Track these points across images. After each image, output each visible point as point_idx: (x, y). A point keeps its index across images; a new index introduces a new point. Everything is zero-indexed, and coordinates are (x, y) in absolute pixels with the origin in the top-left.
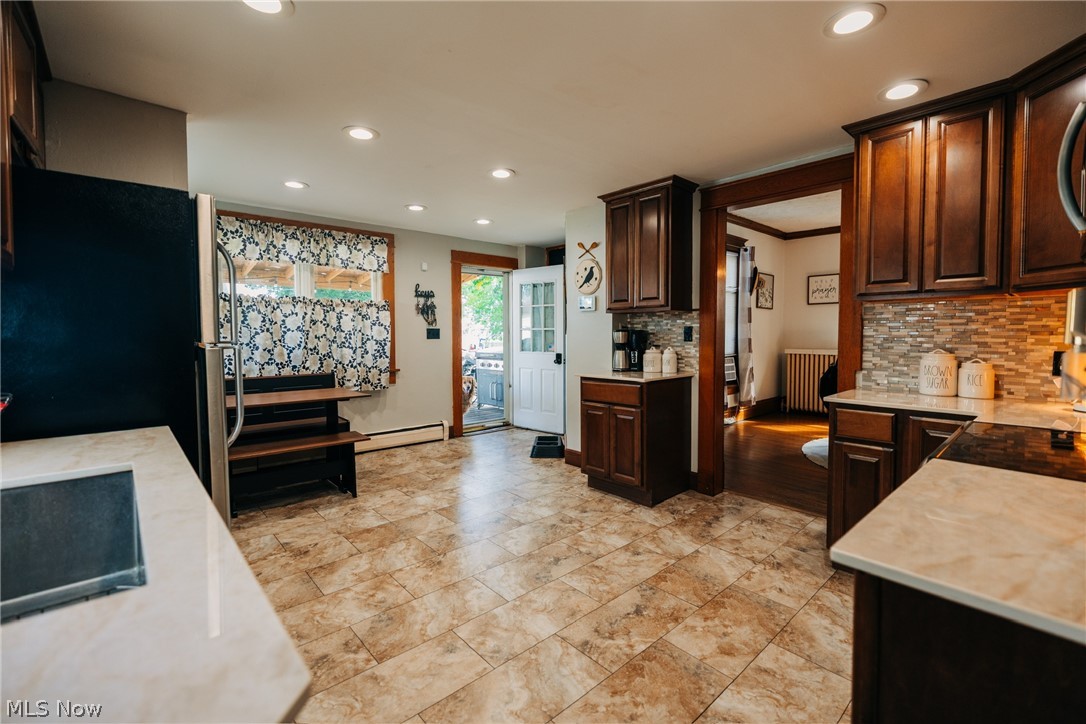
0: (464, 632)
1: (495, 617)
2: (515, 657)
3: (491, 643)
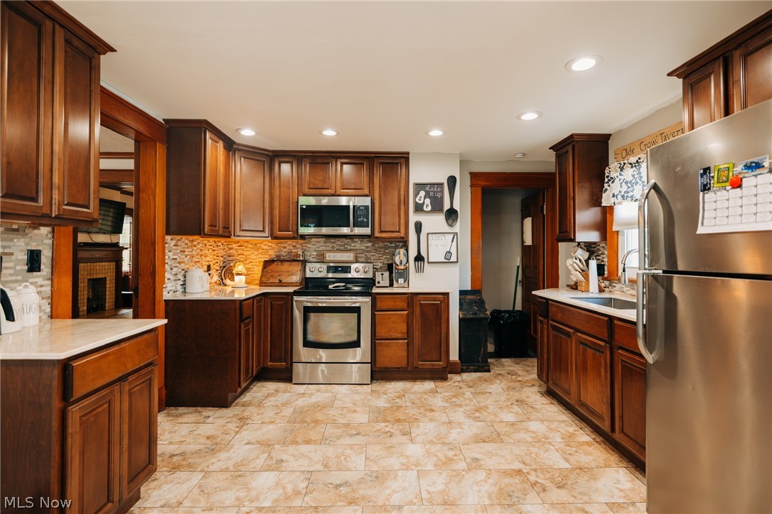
0: (463, 465)
1: (436, 465)
2: (444, 443)
3: (450, 454)
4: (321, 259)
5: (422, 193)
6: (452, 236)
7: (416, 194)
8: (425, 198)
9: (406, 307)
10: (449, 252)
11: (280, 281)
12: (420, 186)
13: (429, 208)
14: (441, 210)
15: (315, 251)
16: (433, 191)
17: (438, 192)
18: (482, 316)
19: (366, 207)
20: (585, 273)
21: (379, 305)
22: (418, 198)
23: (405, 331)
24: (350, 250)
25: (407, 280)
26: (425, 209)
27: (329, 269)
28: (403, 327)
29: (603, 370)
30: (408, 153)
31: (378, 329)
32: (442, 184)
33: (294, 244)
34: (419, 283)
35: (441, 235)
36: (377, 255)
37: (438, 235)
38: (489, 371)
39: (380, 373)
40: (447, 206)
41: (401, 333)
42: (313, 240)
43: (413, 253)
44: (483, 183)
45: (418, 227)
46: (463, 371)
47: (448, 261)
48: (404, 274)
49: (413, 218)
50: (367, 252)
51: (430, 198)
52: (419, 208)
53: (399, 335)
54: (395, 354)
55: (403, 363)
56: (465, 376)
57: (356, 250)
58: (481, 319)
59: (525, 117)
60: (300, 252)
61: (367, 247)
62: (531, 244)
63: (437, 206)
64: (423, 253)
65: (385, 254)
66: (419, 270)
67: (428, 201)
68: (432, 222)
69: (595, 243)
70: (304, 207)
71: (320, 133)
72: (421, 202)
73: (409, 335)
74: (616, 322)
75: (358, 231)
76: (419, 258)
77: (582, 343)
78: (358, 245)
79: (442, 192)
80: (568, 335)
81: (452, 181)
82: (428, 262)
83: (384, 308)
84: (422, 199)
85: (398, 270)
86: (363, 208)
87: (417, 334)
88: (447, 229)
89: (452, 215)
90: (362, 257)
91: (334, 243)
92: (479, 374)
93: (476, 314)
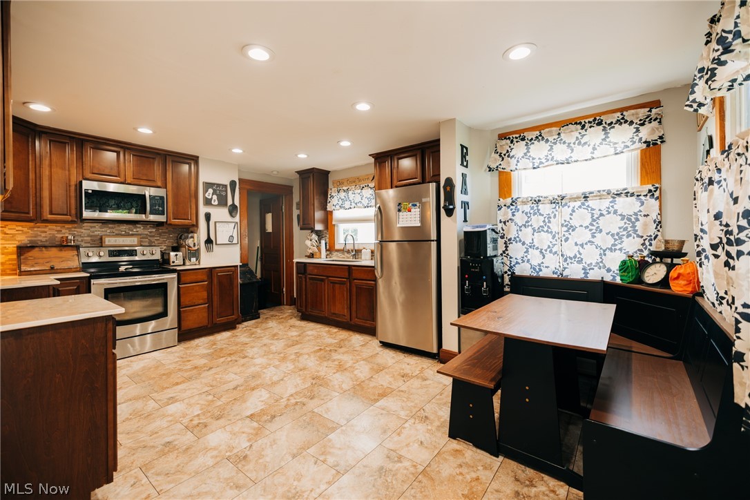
4: (99, 243)
5: (211, 191)
6: (233, 224)
7: (205, 191)
8: (213, 194)
9: (206, 279)
10: (232, 236)
11: (52, 268)
12: (208, 185)
13: (216, 203)
14: (226, 205)
15: (89, 236)
16: (218, 189)
17: (223, 191)
18: (254, 280)
19: (162, 198)
20: (319, 247)
21: (183, 279)
22: (207, 194)
23: (206, 297)
24: (132, 235)
25: (198, 258)
26: (213, 203)
27: (112, 254)
28: (205, 294)
29: (345, 293)
30: (198, 157)
31: (182, 300)
32: (226, 186)
33: (59, 228)
34: (208, 260)
35: (225, 224)
36: (161, 239)
37: (223, 224)
38: (259, 317)
39: (186, 334)
40: (230, 202)
41: (202, 299)
42: (85, 224)
43: (204, 237)
44: (248, 187)
45: (208, 217)
46: (243, 321)
47: (231, 243)
48: (196, 254)
49: (203, 210)
50: (151, 236)
51: (217, 195)
52: (208, 202)
53: (201, 301)
54: (198, 316)
55: (205, 322)
56: (246, 324)
57: (140, 235)
58: (253, 283)
59: (299, 156)
60: (70, 237)
61: (151, 232)
62: (271, 231)
63: (222, 202)
64: (212, 237)
65: (168, 238)
66: (209, 250)
67: (215, 197)
68: (219, 214)
69: (320, 231)
70: (90, 192)
71: (135, 129)
72: (210, 197)
73: (210, 300)
74: (353, 268)
75: (152, 218)
76: (209, 241)
77: (331, 283)
78: (140, 229)
79: (226, 191)
80: (322, 280)
81: (233, 183)
82: (216, 244)
83: (188, 281)
84: (211, 195)
85: (190, 250)
86: (158, 198)
87: (216, 298)
88: (230, 219)
89: (233, 210)
90: (146, 242)
91: (112, 228)
92: (254, 321)
93: (250, 279)
